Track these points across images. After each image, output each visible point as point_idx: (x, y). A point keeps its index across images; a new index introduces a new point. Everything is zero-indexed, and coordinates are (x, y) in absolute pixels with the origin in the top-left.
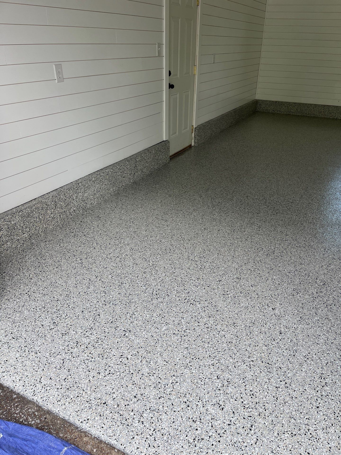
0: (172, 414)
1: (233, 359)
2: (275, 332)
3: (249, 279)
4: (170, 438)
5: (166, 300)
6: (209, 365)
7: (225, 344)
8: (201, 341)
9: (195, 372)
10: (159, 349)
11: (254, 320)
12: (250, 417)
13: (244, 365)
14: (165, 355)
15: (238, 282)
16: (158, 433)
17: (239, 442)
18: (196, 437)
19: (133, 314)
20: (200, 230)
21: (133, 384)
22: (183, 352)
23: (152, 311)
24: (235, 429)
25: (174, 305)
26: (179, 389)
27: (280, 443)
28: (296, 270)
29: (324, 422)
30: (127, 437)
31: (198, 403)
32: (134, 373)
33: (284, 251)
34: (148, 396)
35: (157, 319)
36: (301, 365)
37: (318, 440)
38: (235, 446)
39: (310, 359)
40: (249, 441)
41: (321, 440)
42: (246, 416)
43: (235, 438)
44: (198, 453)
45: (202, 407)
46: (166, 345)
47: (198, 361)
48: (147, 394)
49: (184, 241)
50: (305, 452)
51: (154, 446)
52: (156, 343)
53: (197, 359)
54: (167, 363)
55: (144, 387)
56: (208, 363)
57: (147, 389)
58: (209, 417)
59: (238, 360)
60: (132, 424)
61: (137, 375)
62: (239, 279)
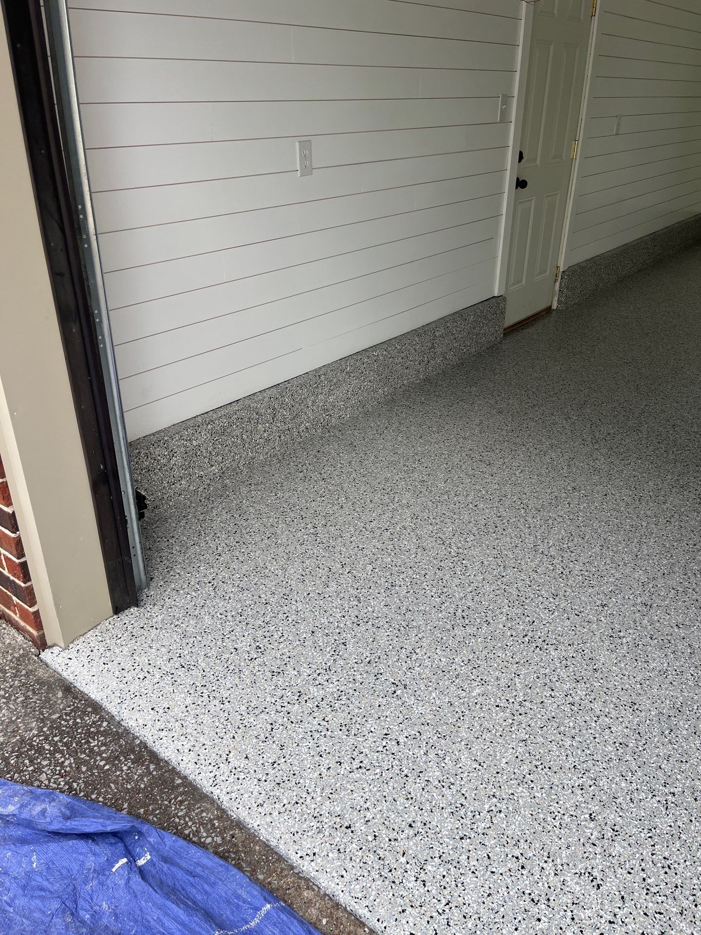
0: (486, 877)
1: (628, 782)
3: (670, 610)
4: (480, 926)
5: (483, 631)
6: (573, 787)
7: (610, 745)
8: (555, 731)
9: (540, 796)
10: (464, 734)
11: (679, 703)
13: (654, 800)
14: (476, 747)
15: (645, 613)
16: (455, 911)
19: (413, 651)
21: (408, 799)
22: (515, 747)
23: (452, 652)
25: (500, 645)
26: (504, 826)
30: (390, 907)
31: (545, 865)
32: (409, 775)
34: (438, 829)
35: (463, 669)
42: (651, 911)
45: (553, 874)
46: (478, 727)
47: (550, 773)
48: (435, 824)
49: (528, 511)
52: (459, 720)
53: (545, 767)
54: (480, 765)
55: (429, 808)
56: (569, 782)
57: (435, 813)
58: (567, 899)
59: (638, 786)
60: (402, 882)
61: (416, 781)
62: (648, 607)
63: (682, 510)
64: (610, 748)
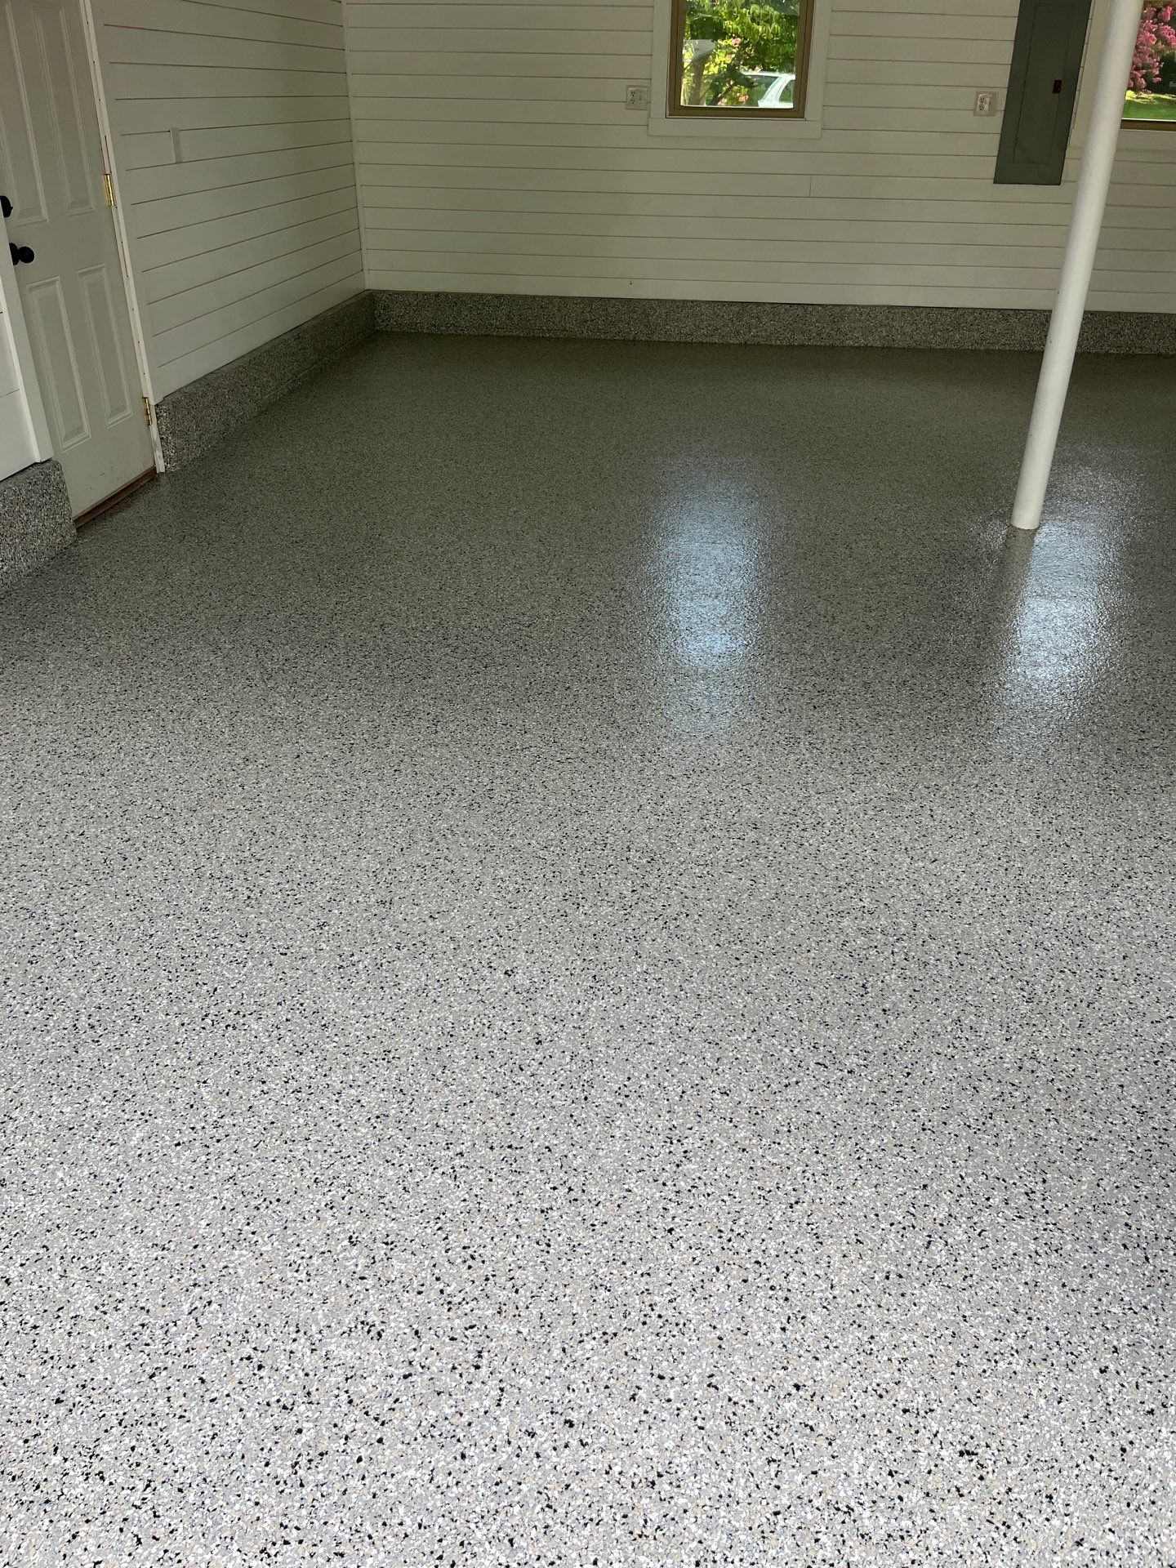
0: (203, 1414)
1: (397, 1165)
2: (522, 1044)
3: (419, 898)
4: (208, 1489)
5: (132, 1036)
6: (318, 1211)
7: (363, 1126)
8: (278, 1142)
9: (270, 1249)
10: (128, 1213)
11: (450, 1025)
12: (472, 1327)
13: (436, 1175)
14: (153, 1224)
15: (384, 916)
16: (161, 1490)
17: (446, 1419)
18: (299, 1455)
19: (6, 1118)
20: (229, 768)
21: (45, 1362)
22: (217, 1195)
23: (80, 1090)
24: (428, 1382)
25: (165, 1047)
26: (220, 1322)
27: (573, 1377)
28: (566, 836)
29: (692, 1268)
31: (294, 1346)
32: (40, 1323)
33: (523, 784)
34: (108, 1383)
35: (106, 1110)
36: (610, 1120)
37: (682, 1327)
38: (432, 1436)
39: (633, 1096)
40: (476, 1405)
41: (691, 1326)
43: (431, 1412)
44: (315, 1503)
45: (309, 1352)
46: (151, 1192)
47: (279, 1208)
48: (101, 1377)
50: (649, 1378)
51: (154, 1538)
52: (114, 1195)
53: (271, 1203)
54: (163, 1249)
55: (86, 1359)
56: (312, 1206)
57: (99, 1360)
58: (337, 1377)
59: (412, 1166)
60: (63, 1494)
61: (53, 1327)
62: (388, 904)
63: (413, 749)
64: (363, 1130)
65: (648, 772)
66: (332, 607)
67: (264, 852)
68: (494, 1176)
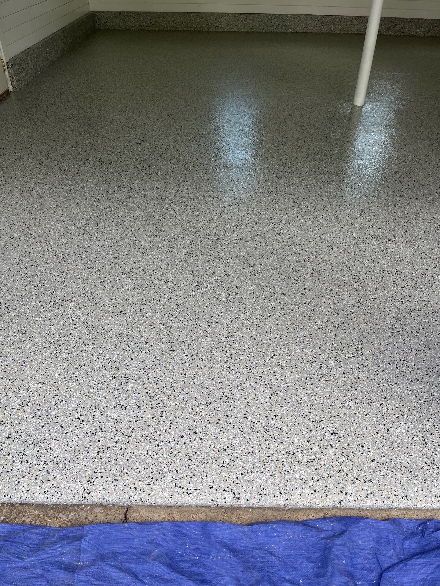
0: (63, 438)
1: (128, 351)
2: (172, 306)
3: (129, 256)
4: (67, 462)
5: (23, 310)
6: (99, 368)
7: (114, 338)
8: (82, 345)
10: (28, 372)
11: (144, 301)
12: (159, 404)
13: (143, 353)
14: (38, 376)
15: (116, 263)
16: (50, 464)
17: (151, 434)
18: (100, 449)
22: (61, 365)
23: (5, 331)
24: (144, 423)
25: (36, 314)
26: (66, 407)
27: (196, 418)
28: (184, 231)
29: (237, 380)
30: (10, 485)
31: (94, 414)
33: (167, 211)
34: (27, 430)
35: (16, 337)
36: (206, 331)
37: (234, 399)
38: (147, 440)
39: (214, 323)
40: (162, 429)
41: (237, 399)
43: (146, 432)
44: (106, 464)
45: (100, 415)
46: (36, 365)
47: (85, 368)
48: (24, 428)
50: (223, 416)
51: (48, 480)
52: (22, 367)
53: (82, 366)
54: (43, 384)
55: (18, 422)
56: (97, 367)
57: (23, 423)
58: (111, 423)
59: (133, 351)
60: (13, 469)
61: (4, 413)
62: (117, 258)
63: (123, 199)
64: (114, 339)
65: (215, 205)
66: (86, 144)
67: (68, 240)
68: (164, 353)
